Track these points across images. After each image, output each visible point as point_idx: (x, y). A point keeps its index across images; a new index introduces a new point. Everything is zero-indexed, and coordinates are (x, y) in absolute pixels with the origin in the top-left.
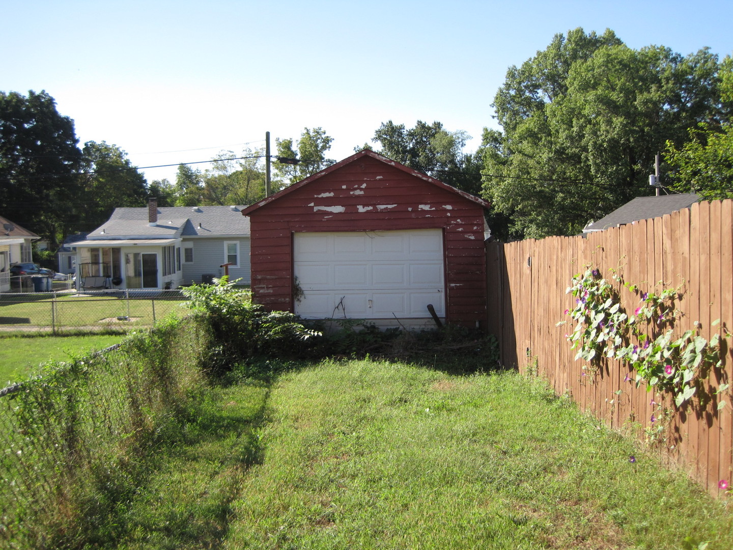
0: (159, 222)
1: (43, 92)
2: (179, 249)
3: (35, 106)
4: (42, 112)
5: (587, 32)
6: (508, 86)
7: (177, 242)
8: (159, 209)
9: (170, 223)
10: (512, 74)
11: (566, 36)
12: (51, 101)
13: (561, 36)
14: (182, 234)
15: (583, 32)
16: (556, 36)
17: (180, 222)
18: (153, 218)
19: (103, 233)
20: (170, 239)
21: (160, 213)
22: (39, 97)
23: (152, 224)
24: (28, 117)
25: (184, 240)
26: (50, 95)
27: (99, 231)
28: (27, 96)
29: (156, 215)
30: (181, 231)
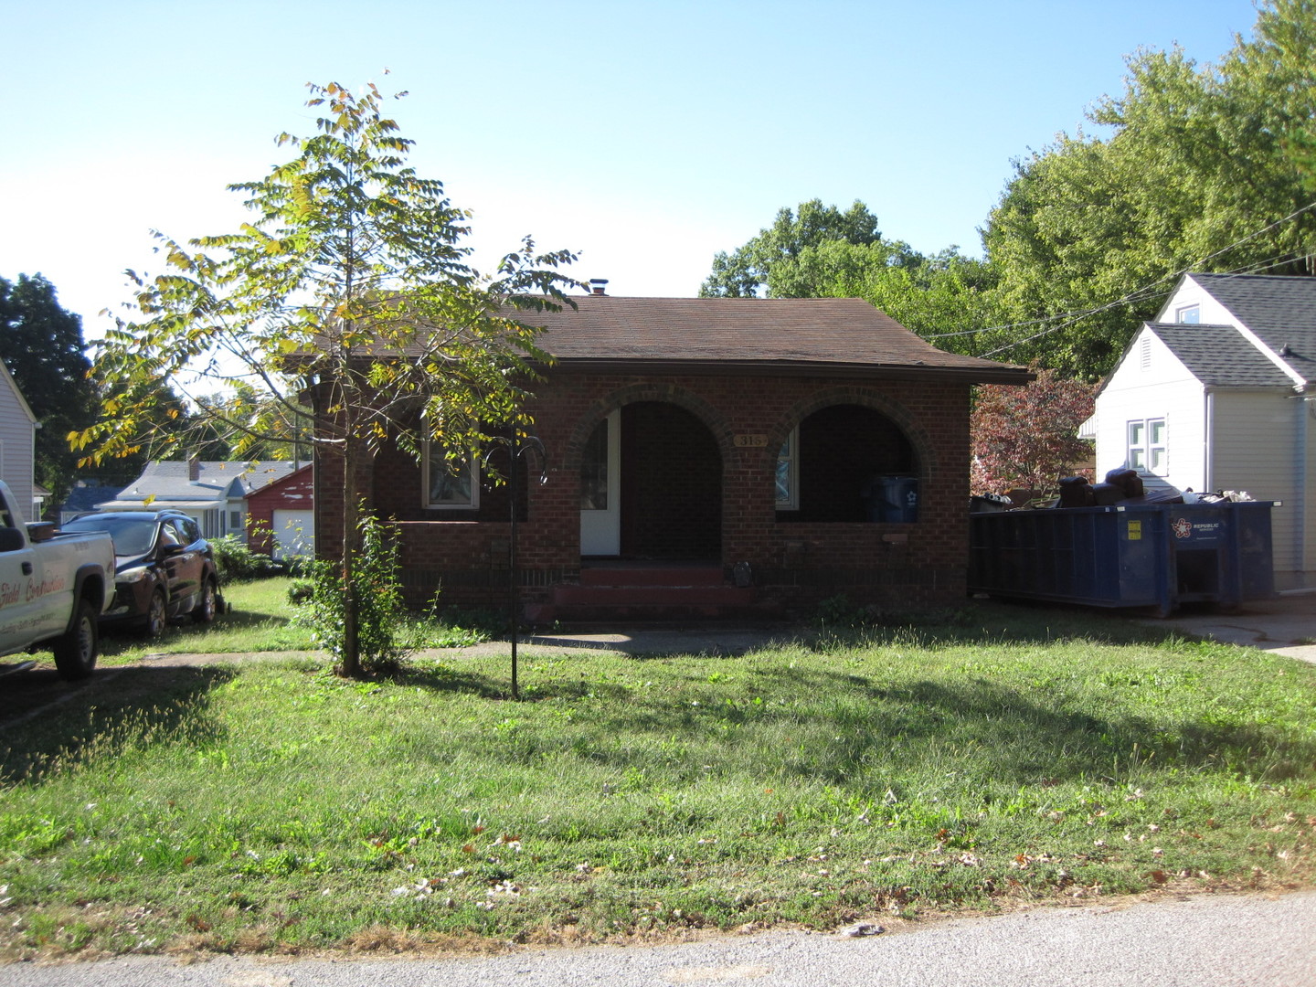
0: (201, 481)
1: (38, 276)
2: (223, 513)
3: (26, 297)
4: (35, 305)
5: (827, 205)
6: (714, 281)
7: (221, 504)
8: (201, 463)
9: (213, 482)
10: (720, 264)
11: (795, 212)
12: (49, 290)
13: (788, 212)
14: (228, 495)
15: (820, 207)
16: (782, 212)
17: (225, 481)
18: (194, 475)
19: (135, 492)
20: (213, 501)
21: (203, 468)
22: (34, 283)
23: (193, 482)
24: (14, 311)
25: (230, 502)
26: (48, 279)
27: (131, 490)
28: (15, 281)
29: (198, 472)
30: (226, 491)
